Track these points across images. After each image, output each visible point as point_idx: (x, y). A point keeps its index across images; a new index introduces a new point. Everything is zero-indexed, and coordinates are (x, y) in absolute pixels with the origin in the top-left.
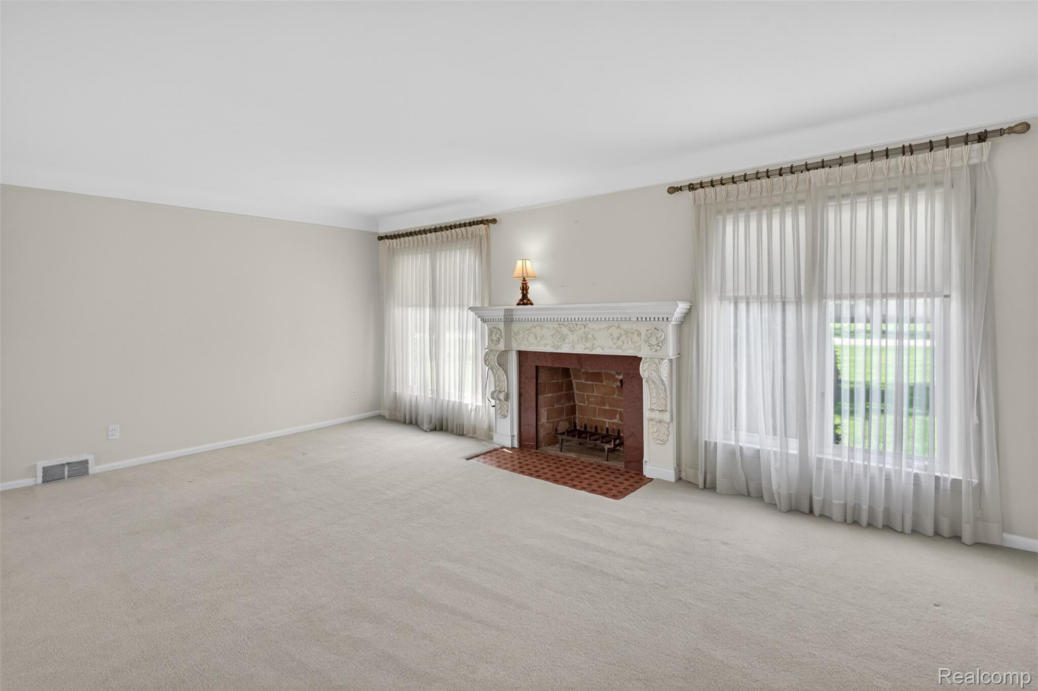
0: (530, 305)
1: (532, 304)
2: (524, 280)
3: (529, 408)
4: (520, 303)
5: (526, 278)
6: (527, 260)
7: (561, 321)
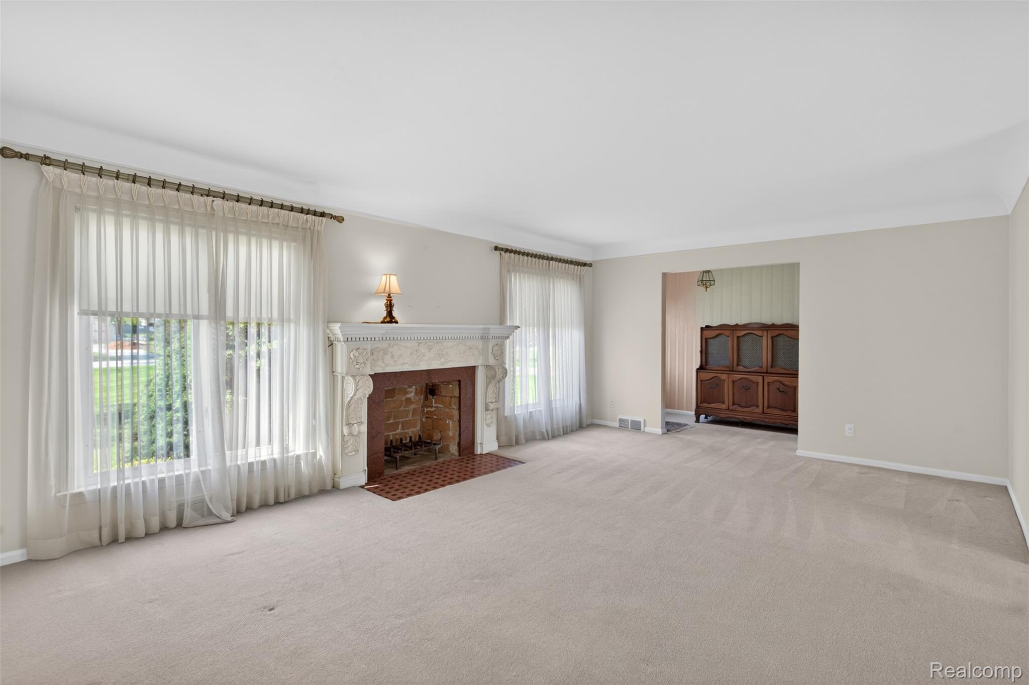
0: (394, 324)
1: (396, 322)
2: (389, 296)
3: (377, 435)
4: (384, 320)
5: (391, 295)
6: (392, 275)
7: (421, 339)
